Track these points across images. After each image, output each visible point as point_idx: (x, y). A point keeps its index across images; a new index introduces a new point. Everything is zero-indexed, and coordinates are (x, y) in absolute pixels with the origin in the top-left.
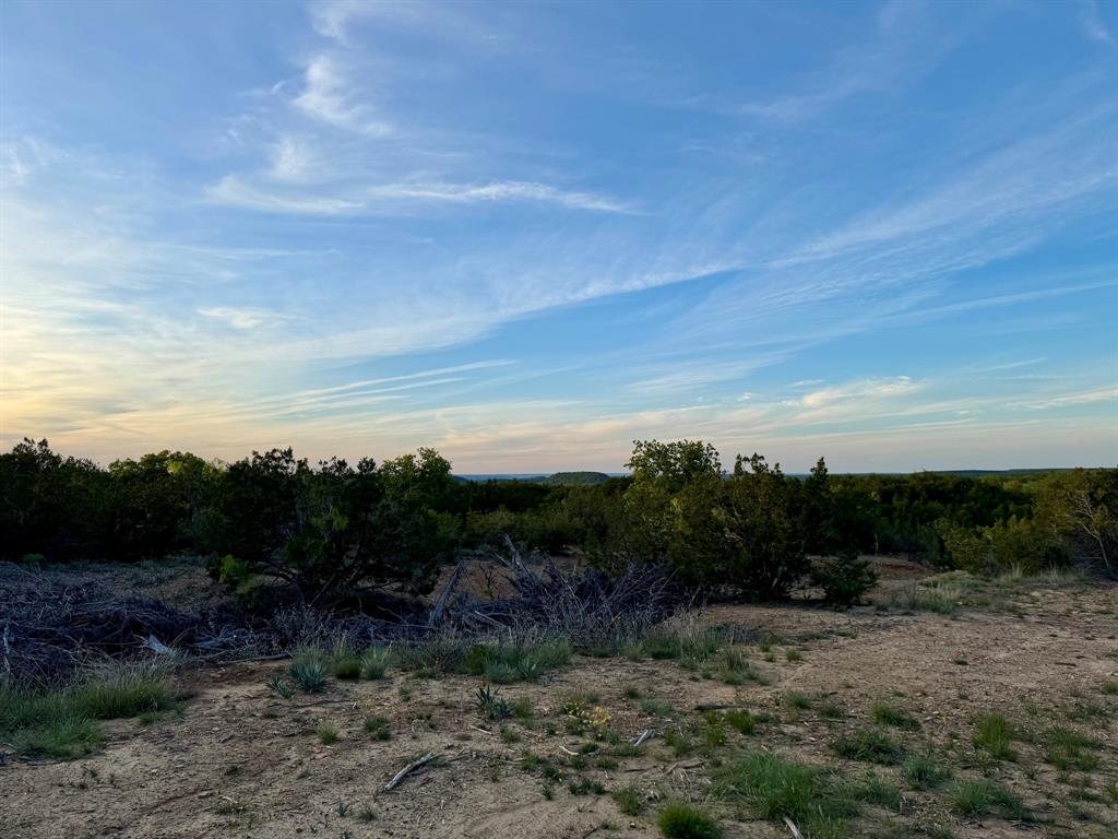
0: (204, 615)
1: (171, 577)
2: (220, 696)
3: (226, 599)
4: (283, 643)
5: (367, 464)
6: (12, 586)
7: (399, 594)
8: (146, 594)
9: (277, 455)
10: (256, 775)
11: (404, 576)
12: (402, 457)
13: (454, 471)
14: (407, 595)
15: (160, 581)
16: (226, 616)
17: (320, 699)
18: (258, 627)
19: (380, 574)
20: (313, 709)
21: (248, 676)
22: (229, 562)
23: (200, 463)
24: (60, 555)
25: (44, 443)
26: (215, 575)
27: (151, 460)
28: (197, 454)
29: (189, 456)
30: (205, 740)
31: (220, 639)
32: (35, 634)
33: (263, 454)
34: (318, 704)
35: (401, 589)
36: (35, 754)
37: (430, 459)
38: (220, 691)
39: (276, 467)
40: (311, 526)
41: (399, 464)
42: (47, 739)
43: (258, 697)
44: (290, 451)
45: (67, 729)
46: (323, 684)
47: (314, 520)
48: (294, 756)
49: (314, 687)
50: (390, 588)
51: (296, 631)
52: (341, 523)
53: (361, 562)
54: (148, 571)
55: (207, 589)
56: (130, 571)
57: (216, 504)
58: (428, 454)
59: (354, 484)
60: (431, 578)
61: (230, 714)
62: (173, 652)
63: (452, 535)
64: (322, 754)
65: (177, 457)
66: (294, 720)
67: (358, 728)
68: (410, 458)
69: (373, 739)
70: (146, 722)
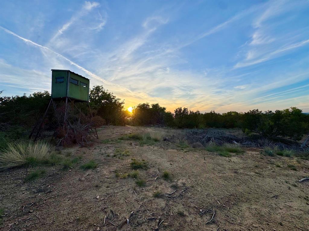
0: (243, 138)
1: (235, 132)
2: (250, 153)
3: (247, 136)
4: (261, 146)
5: (278, 111)
6: (212, 131)
7: (290, 140)
8: (232, 134)
9: (255, 110)
10: (262, 168)
11: (291, 136)
12: (285, 109)
13: (303, 112)
14: (292, 140)
15: (233, 132)
16: (247, 139)
17: (273, 158)
18: (255, 142)
19: (283, 134)
20: (272, 159)
21: (255, 150)
22: (247, 130)
23: (237, 113)
24: (217, 127)
25: (214, 111)
26: (244, 132)
27: (229, 113)
28: (237, 112)
29: (235, 112)
30: (249, 160)
31: (246, 143)
32: (217, 138)
33: (252, 111)
34: (273, 159)
35: (290, 139)
36: (221, 155)
37: (295, 109)
38: (249, 152)
39: (255, 113)
40: (264, 124)
41: (284, 111)
42: (222, 153)
43: (258, 154)
44: (258, 110)
45: (225, 152)
46: (273, 155)
47: (265, 123)
48: (270, 168)
49: (271, 155)
50: (287, 138)
51: (263, 143)
52: (272, 123)
53: (277, 132)
54: (231, 130)
55: (242, 134)
56: (228, 130)
57: (243, 120)
58: (294, 108)
59: (274, 115)
60: (300, 137)
61: (253, 156)
62: (239, 144)
63: (305, 127)
64: (277, 169)
65: (233, 112)
66: (268, 160)
67: (286, 166)
68: (288, 109)
69: (291, 169)
70: (237, 154)
